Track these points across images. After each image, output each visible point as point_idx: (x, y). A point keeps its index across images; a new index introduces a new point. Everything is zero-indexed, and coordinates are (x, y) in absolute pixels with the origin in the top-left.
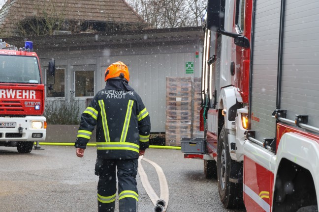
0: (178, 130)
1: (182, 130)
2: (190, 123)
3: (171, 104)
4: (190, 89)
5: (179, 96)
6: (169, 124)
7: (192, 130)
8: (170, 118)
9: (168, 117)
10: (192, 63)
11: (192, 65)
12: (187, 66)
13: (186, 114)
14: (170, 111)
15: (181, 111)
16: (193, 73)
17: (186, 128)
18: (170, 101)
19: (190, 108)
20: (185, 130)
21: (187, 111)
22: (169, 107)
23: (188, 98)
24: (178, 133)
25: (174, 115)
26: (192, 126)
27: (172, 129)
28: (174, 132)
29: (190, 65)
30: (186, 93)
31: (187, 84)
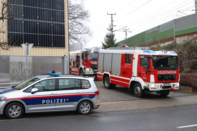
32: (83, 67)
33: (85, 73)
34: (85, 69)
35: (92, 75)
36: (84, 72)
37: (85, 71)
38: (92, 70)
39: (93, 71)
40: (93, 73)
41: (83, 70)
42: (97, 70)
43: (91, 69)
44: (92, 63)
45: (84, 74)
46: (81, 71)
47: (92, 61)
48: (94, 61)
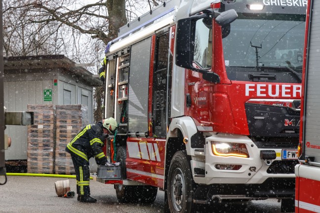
0: (39, 157)
1: (44, 157)
2: (52, 150)
3: (33, 131)
4: (52, 117)
5: (40, 124)
6: (30, 152)
7: (54, 157)
8: (32, 145)
9: (30, 145)
10: (50, 91)
11: (51, 93)
12: (45, 93)
13: (48, 141)
14: (32, 138)
15: (42, 139)
16: (51, 100)
17: (48, 155)
18: (32, 129)
19: (52, 135)
20: (47, 157)
21: (49, 138)
22: (30, 134)
23: (50, 125)
24: (40, 161)
25: (35, 143)
26: (54, 153)
27: (33, 157)
28: (36, 159)
29: (49, 93)
30: (48, 121)
31: (49, 112)
32: (189, 126)
33: (201, 172)
34: (199, 140)
35: (255, 186)
36: (194, 164)
37: (202, 159)
38: (255, 151)
39: (263, 156)
40: (262, 175)
41: (191, 151)
42: (292, 154)
43: (248, 141)
44: (253, 94)
45: (198, 180)
46: (178, 156)
47: (252, 78)
48: (272, 79)
